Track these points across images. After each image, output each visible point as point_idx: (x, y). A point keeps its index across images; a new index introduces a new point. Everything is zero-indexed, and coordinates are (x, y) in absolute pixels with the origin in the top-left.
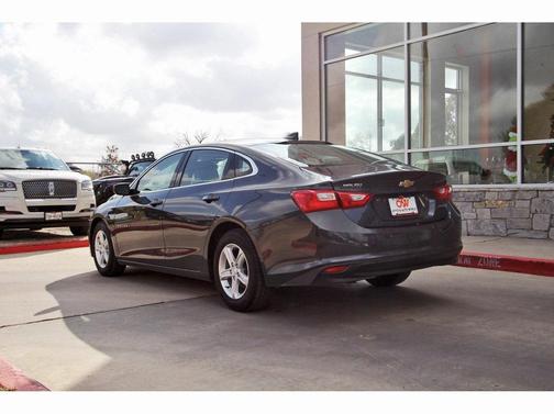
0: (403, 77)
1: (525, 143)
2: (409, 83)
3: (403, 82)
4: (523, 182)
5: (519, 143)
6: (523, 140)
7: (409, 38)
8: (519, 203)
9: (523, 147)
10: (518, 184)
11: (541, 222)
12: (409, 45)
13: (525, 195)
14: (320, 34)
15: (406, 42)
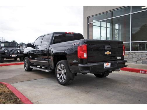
0: (106, 26)
4: (131, 51)
6: (131, 41)
8: (130, 55)
9: (131, 43)
11: (135, 60)
12: (107, 20)
13: (132, 54)
14: (87, 17)
15: (106, 19)
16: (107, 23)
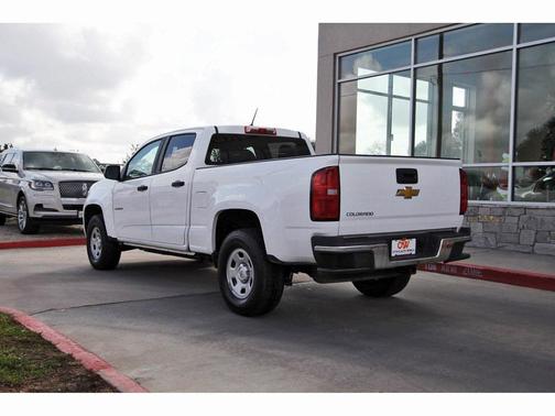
0: (409, 95)
1: (515, 164)
2: (415, 100)
3: (408, 99)
4: (513, 200)
5: (511, 164)
6: (514, 161)
7: (415, 63)
8: (508, 219)
9: (514, 167)
10: (509, 202)
11: (527, 237)
12: (415, 69)
13: (517, 212)
14: (335, 55)
15: (412, 66)
16: (418, 81)
